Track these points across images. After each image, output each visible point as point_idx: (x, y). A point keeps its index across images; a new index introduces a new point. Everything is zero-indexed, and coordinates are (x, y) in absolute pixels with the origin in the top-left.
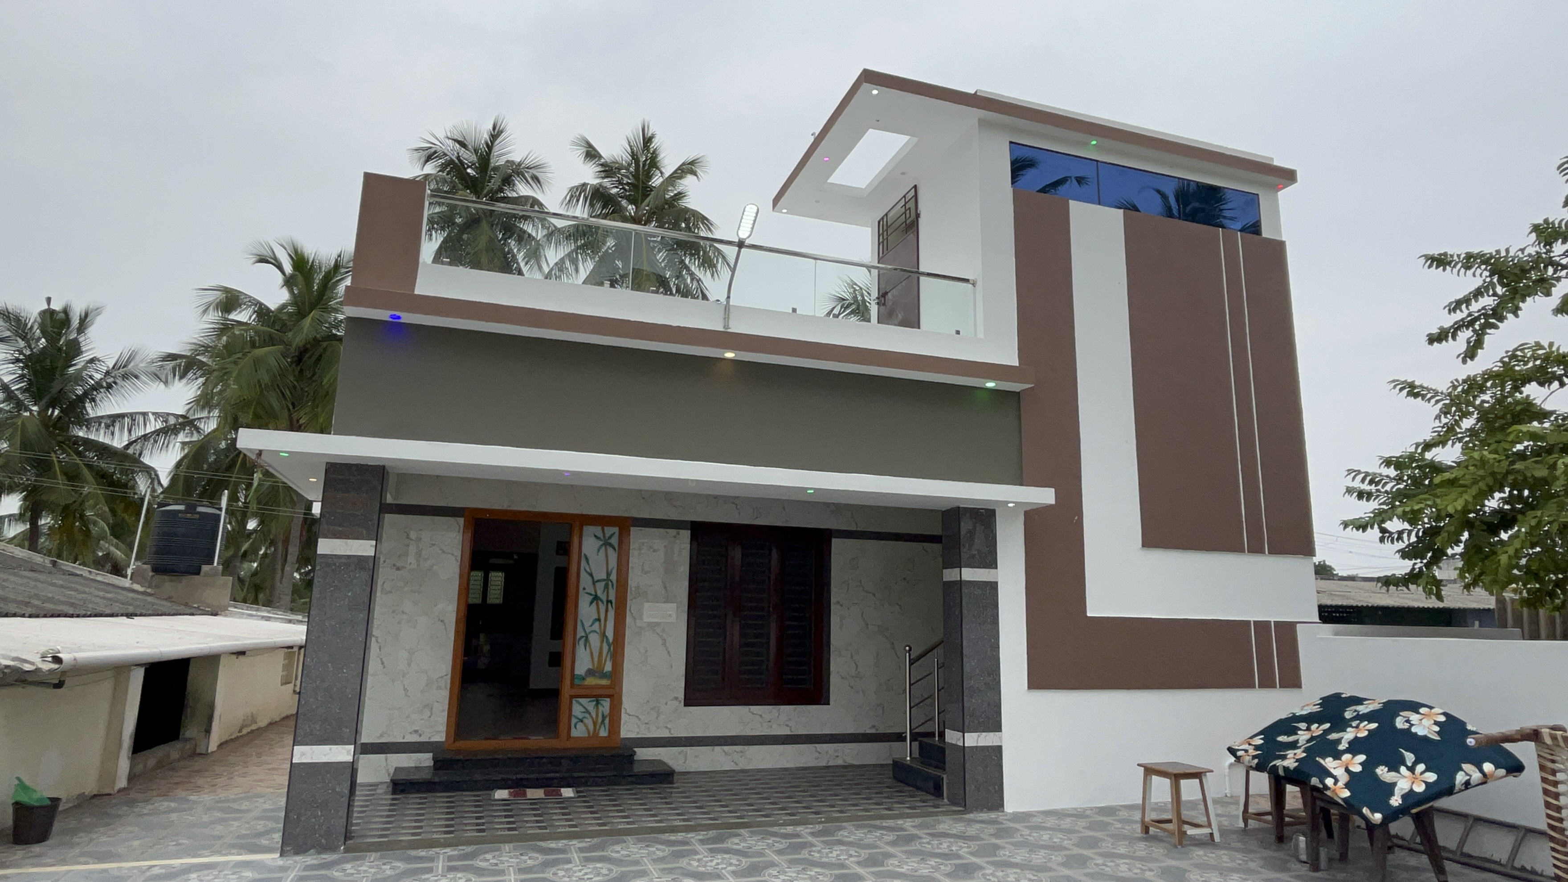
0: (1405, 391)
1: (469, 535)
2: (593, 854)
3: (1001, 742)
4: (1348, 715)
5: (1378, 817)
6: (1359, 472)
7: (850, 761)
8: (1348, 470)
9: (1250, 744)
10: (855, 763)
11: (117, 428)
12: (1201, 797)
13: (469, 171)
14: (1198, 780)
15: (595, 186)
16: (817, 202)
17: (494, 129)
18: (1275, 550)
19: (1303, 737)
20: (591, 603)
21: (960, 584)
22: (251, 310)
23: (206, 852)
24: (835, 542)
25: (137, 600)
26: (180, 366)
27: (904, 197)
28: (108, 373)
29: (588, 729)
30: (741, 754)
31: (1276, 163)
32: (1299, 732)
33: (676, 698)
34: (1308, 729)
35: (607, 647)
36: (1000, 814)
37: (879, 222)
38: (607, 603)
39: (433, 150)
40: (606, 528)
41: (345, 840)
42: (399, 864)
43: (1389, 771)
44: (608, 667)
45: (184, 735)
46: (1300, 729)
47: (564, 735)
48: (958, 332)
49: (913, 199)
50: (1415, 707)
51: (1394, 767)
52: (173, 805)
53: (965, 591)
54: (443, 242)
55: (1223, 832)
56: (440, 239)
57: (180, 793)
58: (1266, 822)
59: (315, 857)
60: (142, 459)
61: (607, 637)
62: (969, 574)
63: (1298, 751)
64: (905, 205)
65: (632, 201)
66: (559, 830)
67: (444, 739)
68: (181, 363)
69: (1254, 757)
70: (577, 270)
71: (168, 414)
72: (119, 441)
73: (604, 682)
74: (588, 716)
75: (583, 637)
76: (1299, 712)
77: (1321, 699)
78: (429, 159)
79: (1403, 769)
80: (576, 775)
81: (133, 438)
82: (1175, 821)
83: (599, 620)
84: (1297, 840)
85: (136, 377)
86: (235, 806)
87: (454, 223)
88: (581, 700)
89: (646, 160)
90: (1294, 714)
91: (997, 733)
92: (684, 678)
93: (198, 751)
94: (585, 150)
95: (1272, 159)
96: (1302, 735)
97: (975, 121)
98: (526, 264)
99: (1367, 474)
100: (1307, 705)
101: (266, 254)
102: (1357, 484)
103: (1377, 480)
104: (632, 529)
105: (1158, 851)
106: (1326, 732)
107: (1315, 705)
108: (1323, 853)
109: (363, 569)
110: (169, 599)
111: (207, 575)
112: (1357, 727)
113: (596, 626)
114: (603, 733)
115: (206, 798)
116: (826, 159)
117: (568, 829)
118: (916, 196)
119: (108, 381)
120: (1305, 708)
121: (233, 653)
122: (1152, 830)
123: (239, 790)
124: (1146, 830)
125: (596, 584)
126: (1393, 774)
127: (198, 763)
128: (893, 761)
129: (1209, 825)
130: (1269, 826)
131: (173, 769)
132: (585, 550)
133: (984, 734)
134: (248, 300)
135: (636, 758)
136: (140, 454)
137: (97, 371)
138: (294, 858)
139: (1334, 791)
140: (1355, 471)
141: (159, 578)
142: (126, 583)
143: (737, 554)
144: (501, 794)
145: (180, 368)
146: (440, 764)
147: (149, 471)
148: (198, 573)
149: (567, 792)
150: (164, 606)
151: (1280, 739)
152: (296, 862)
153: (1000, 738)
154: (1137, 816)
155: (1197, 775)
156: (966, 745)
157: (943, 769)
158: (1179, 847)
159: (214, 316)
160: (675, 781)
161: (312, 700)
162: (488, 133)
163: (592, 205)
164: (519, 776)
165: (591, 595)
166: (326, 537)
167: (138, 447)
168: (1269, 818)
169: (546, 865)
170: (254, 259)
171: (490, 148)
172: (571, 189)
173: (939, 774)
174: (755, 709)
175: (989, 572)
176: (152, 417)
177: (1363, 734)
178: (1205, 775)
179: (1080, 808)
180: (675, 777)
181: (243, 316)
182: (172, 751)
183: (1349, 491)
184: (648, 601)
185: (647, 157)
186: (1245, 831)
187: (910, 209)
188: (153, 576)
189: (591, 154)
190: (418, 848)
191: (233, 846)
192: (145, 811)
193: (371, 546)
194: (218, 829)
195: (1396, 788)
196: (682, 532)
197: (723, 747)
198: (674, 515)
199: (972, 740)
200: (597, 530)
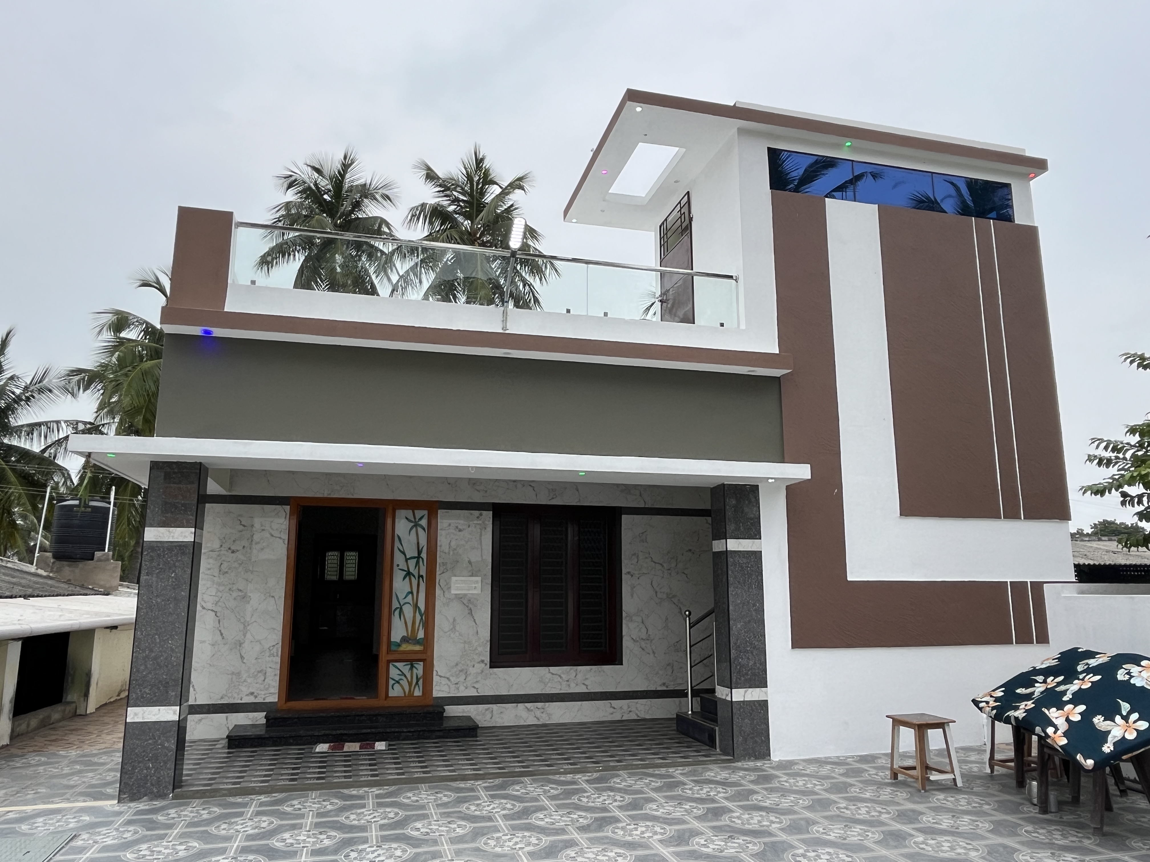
0: (1136, 364)
1: (294, 522)
2: (387, 800)
3: (767, 696)
4: (1080, 668)
5: (1090, 763)
6: (1101, 440)
7: (643, 715)
8: (1092, 439)
9: (991, 696)
10: (647, 717)
11: (35, 434)
12: (945, 746)
13: (326, 197)
14: (941, 730)
15: (433, 205)
16: (603, 211)
17: (345, 158)
18: (1030, 516)
19: (1039, 689)
20: (404, 578)
21: (726, 553)
22: (139, 328)
23: (56, 799)
24: (626, 519)
25: (37, 583)
26: (84, 379)
27: (680, 202)
28: (26, 388)
29: (403, 689)
30: (542, 710)
31: (1028, 154)
32: (1036, 685)
33: (483, 661)
34: (1045, 682)
35: (420, 618)
36: (766, 762)
37: (660, 227)
38: (419, 578)
39: (293, 178)
40: (416, 511)
41: (173, 789)
42: (216, 809)
43: (1105, 720)
44: (421, 635)
45: (66, 699)
46: (1038, 682)
47: (382, 694)
48: (722, 325)
49: (687, 204)
50: (1136, 659)
51: (1109, 717)
52: (43, 759)
53: (730, 560)
54: (304, 261)
55: (968, 777)
56: (302, 258)
57: (52, 749)
58: (1009, 768)
59: (147, 803)
60: (56, 461)
61: (419, 608)
62: (733, 545)
63: (1029, 703)
64: (680, 210)
65: (468, 216)
66: (362, 779)
67: (276, 700)
68: (84, 377)
69: (993, 708)
70: (421, 282)
71: (77, 422)
72: (36, 446)
73: (418, 648)
74: (403, 677)
75: (397, 608)
76: (1039, 666)
77: (1060, 654)
78: (290, 186)
79: (1118, 718)
80: (388, 730)
81: (49, 441)
82: (918, 768)
83: (411, 593)
84: (1030, 784)
85: (50, 391)
86: (96, 760)
87: (313, 244)
88: (397, 664)
89: (480, 179)
90: (1034, 668)
91: (763, 689)
92: (489, 643)
93: (78, 712)
94: (425, 172)
95: (1024, 150)
96: (1038, 687)
97: (735, 130)
98: (377, 277)
99: (1109, 442)
100: (1048, 659)
101: (150, 279)
102: (1101, 453)
103: (1119, 447)
104: (439, 511)
105: (902, 795)
106: (1059, 684)
107: (1053, 659)
108: (1053, 797)
109: (183, 553)
110: (68, 582)
111: (99, 560)
112: (1083, 679)
113: (409, 599)
114: (418, 693)
115: (73, 753)
116: (604, 172)
117: (370, 778)
118: (689, 202)
119: (27, 395)
120: (1045, 662)
121: (107, 628)
122: (900, 777)
123: (103, 746)
124: (895, 776)
125: (409, 561)
126: (1108, 722)
127: (77, 723)
128: (677, 715)
129: (953, 772)
130: (1013, 771)
131: (53, 729)
132: (397, 532)
133: (750, 690)
134: (135, 320)
135: (445, 715)
136: (55, 458)
137: (17, 387)
138: (130, 804)
139: (1053, 739)
140: (1099, 440)
141: (58, 563)
142: (32, 569)
143: (536, 531)
144: (322, 747)
145: (83, 382)
146: (272, 721)
147: (62, 470)
148: (92, 559)
149: (381, 746)
150: (62, 588)
151: (1018, 691)
152: (130, 807)
153: (766, 693)
154: (885, 762)
155: (941, 725)
156: (733, 700)
157: (715, 721)
158: (923, 791)
159: (108, 336)
160: (478, 735)
161: (142, 668)
162: (339, 162)
163: (431, 223)
164: (339, 732)
165: (405, 571)
166: (151, 526)
167: (52, 451)
168: (1012, 764)
169: (343, 809)
170: (138, 284)
171: (343, 176)
172: (412, 209)
173: (712, 726)
174: (553, 669)
175: (753, 543)
176: (63, 425)
177: (1087, 686)
178: (949, 725)
179: (843, 756)
180: (479, 731)
181: (132, 334)
182: (55, 713)
183: (1090, 459)
184: (455, 576)
185: (480, 176)
186: (992, 776)
187: (684, 213)
188: (53, 563)
189: (431, 176)
190: (235, 796)
191: (82, 794)
192: (18, 765)
193: (191, 533)
194: (74, 780)
195: (1110, 736)
196: (484, 513)
197: (526, 704)
198: (478, 498)
199: (739, 695)
200: (409, 513)
